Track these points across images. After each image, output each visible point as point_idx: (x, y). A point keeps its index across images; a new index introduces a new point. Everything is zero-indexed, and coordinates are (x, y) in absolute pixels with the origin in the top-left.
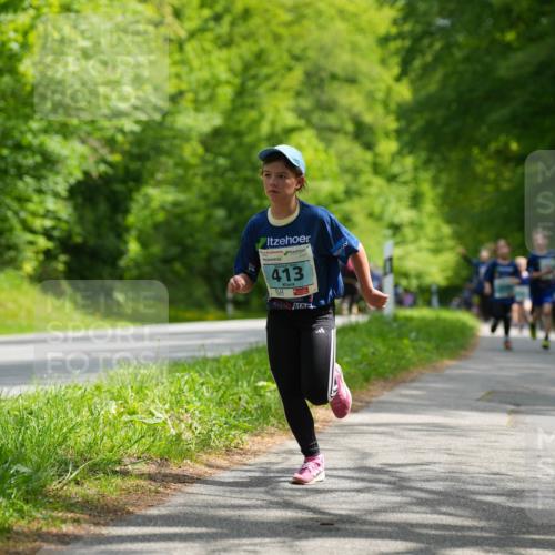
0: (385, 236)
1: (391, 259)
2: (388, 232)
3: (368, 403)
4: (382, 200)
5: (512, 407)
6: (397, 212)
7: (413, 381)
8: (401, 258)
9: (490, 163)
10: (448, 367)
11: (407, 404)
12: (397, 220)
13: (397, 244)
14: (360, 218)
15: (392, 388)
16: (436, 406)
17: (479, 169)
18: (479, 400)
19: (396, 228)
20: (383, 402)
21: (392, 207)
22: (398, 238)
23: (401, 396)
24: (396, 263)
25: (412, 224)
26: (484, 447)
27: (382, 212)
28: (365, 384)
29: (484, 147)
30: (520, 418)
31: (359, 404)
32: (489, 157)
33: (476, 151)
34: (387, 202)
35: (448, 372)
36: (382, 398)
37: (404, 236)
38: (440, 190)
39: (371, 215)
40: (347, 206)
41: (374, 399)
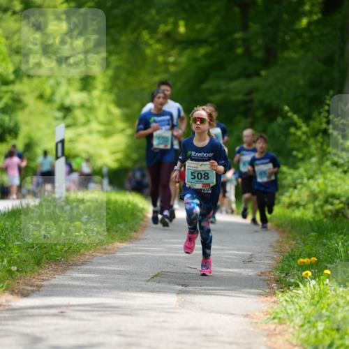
0: (57, 119)
1: (62, 142)
2: (59, 114)
3: (39, 287)
4: (52, 82)
5: (180, 288)
6: (67, 93)
7: (83, 264)
8: (71, 141)
9: (158, 46)
10: (119, 249)
11: (78, 287)
12: (67, 102)
13: (68, 126)
14: (29, 99)
15: (63, 271)
16: (107, 288)
17: (148, 51)
18: (149, 281)
19: (66, 110)
20: (55, 286)
21: (63, 89)
22: (69, 120)
23: (73, 279)
24: (67, 146)
25: (82, 106)
26: (153, 327)
27: (53, 94)
28: (36, 267)
29: (153, 30)
30: (188, 298)
31: (29, 288)
32: (159, 41)
33: (145, 35)
34: (58, 84)
35: (118, 254)
36: (53, 282)
37: (75, 118)
38: (110, 72)
39: (41, 97)
40: (17, 88)
41: (45, 283)
